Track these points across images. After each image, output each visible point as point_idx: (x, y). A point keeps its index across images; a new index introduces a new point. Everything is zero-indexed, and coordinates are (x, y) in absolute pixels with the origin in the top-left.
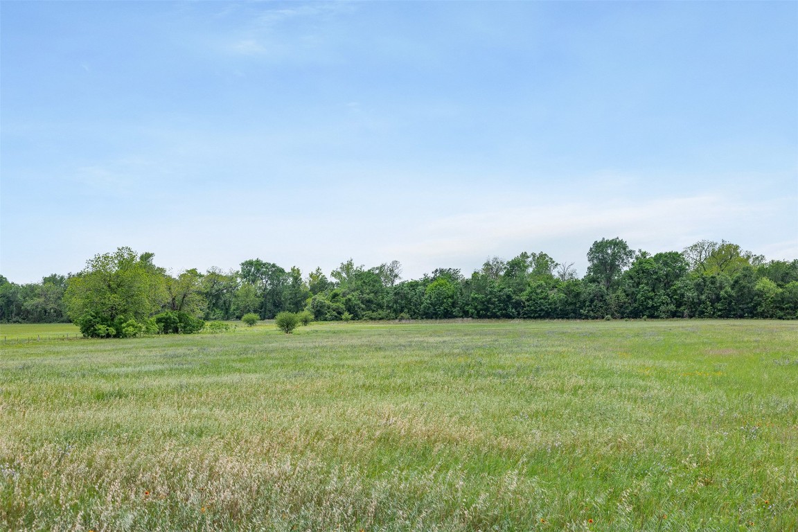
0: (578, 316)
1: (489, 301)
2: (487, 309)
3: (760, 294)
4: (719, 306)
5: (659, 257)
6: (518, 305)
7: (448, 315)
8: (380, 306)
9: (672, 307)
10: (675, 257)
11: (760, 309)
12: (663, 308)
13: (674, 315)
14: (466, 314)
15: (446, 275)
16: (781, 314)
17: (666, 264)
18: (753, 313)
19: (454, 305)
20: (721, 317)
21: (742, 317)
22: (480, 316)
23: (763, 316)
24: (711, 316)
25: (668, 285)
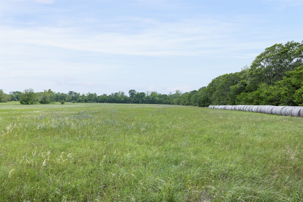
0: (126, 103)
1: (111, 100)
2: (110, 101)
3: (156, 100)
4: (149, 102)
5: (140, 93)
6: (116, 101)
7: (103, 102)
8: (92, 100)
9: (142, 102)
10: (144, 93)
11: (156, 102)
12: (140, 102)
13: (142, 103)
14: (107, 102)
15: (105, 95)
16: (159, 103)
17: (142, 94)
18: (155, 103)
19: (105, 100)
20: (150, 104)
21: (153, 104)
22: (109, 102)
23: (156, 103)
24: (148, 103)
25: (142, 98)
